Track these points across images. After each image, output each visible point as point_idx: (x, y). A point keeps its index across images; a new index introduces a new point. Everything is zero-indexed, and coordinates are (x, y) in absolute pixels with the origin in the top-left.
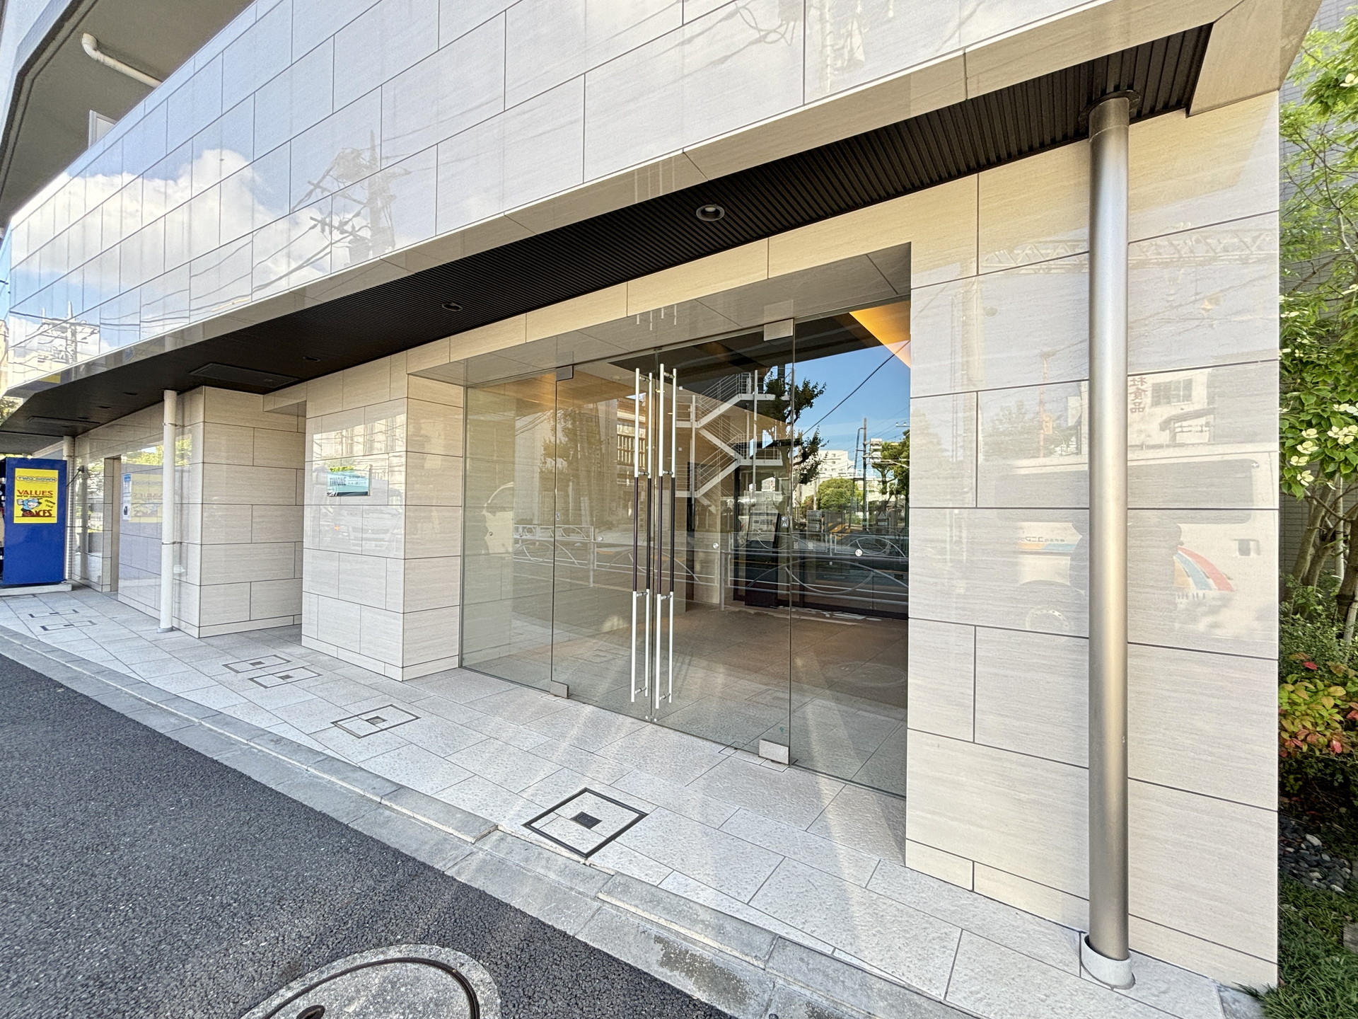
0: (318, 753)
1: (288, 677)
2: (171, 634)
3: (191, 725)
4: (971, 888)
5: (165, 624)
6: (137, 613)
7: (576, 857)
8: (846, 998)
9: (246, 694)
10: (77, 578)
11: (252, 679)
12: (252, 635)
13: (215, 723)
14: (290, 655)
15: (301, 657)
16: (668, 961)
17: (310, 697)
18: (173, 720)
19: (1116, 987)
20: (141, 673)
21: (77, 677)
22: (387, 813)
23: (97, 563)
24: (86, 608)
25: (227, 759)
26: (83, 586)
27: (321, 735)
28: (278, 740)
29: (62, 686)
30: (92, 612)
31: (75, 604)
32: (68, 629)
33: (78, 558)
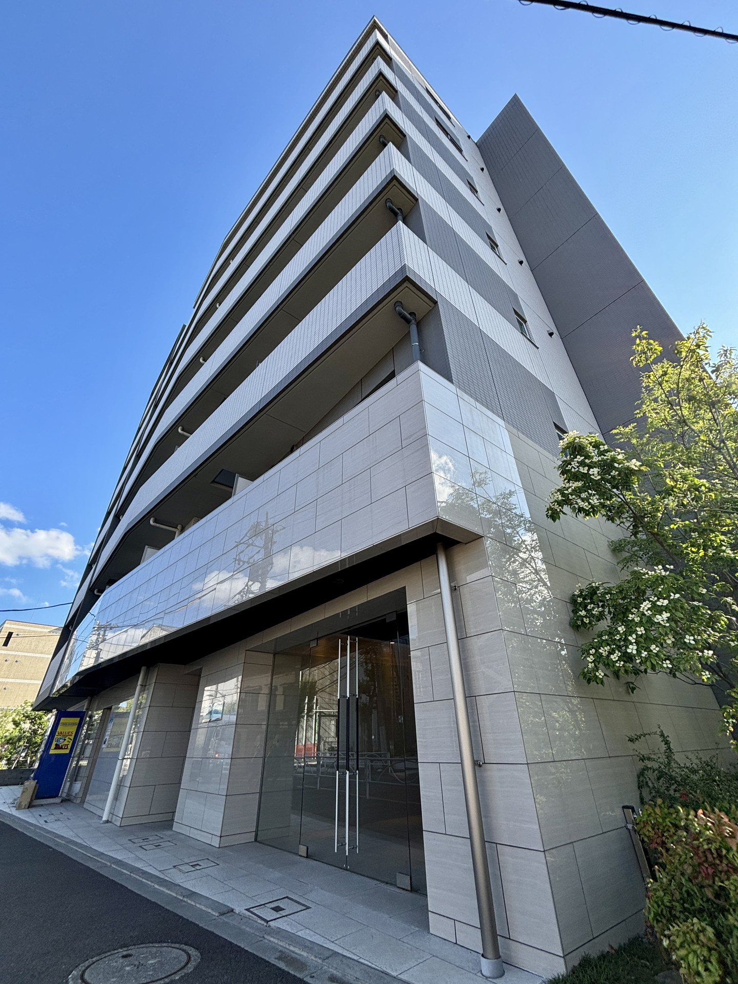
0: (161, 878)
1: (159, 845)
2: (106, 825)
3: (106, 866)
4: (455, 942)
5: (104, 818)
6: (92, 814)
7: (263, 922)
8: (350, 975)
9: (136, 853)
10: (64, 795)
11: (141, 847)
12: (147, 825)
13: (117, 865)
14: (165, 834)
15: (170, 836)
16: (279, 958)
17: (167, 854)
18: (98, 864)
19: (490, 978)
20: (88, 843)
21: (58, 844)
22: (184, 903)
23: (78, 786)
24: (66, 812)
25: (119, 880)
26: (66, 800)
27: (167, 872)
28: (145, 873)
29: (51, 848)
30: (70, 814)
31: (62, 809)
32: (56, 822)
33: (68, 784)
